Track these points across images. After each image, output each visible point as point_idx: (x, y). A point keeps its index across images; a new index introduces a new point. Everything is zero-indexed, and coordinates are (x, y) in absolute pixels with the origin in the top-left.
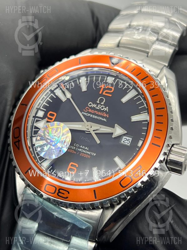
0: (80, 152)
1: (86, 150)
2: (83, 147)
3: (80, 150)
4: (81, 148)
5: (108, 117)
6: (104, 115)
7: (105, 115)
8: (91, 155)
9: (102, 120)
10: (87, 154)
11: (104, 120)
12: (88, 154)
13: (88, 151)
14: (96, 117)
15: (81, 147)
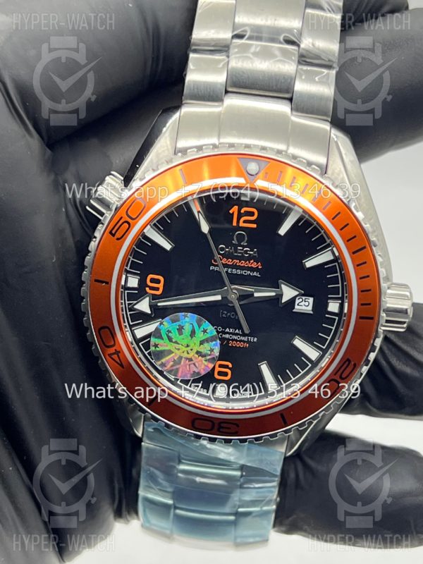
0: (229, 340)
1: (237, 334)
2: (231, 330)
3: (227, 336)
4: (227, 333)
5: (260, 267)
6: (253, 265)
7: (255, 265)
8: (248, 342)
9: (251, 274)
10: (241, 341)
11: (255, 274)
12: (244, 342)
13: (241, 335)
14: (239, 272)
15: (227, 330)
